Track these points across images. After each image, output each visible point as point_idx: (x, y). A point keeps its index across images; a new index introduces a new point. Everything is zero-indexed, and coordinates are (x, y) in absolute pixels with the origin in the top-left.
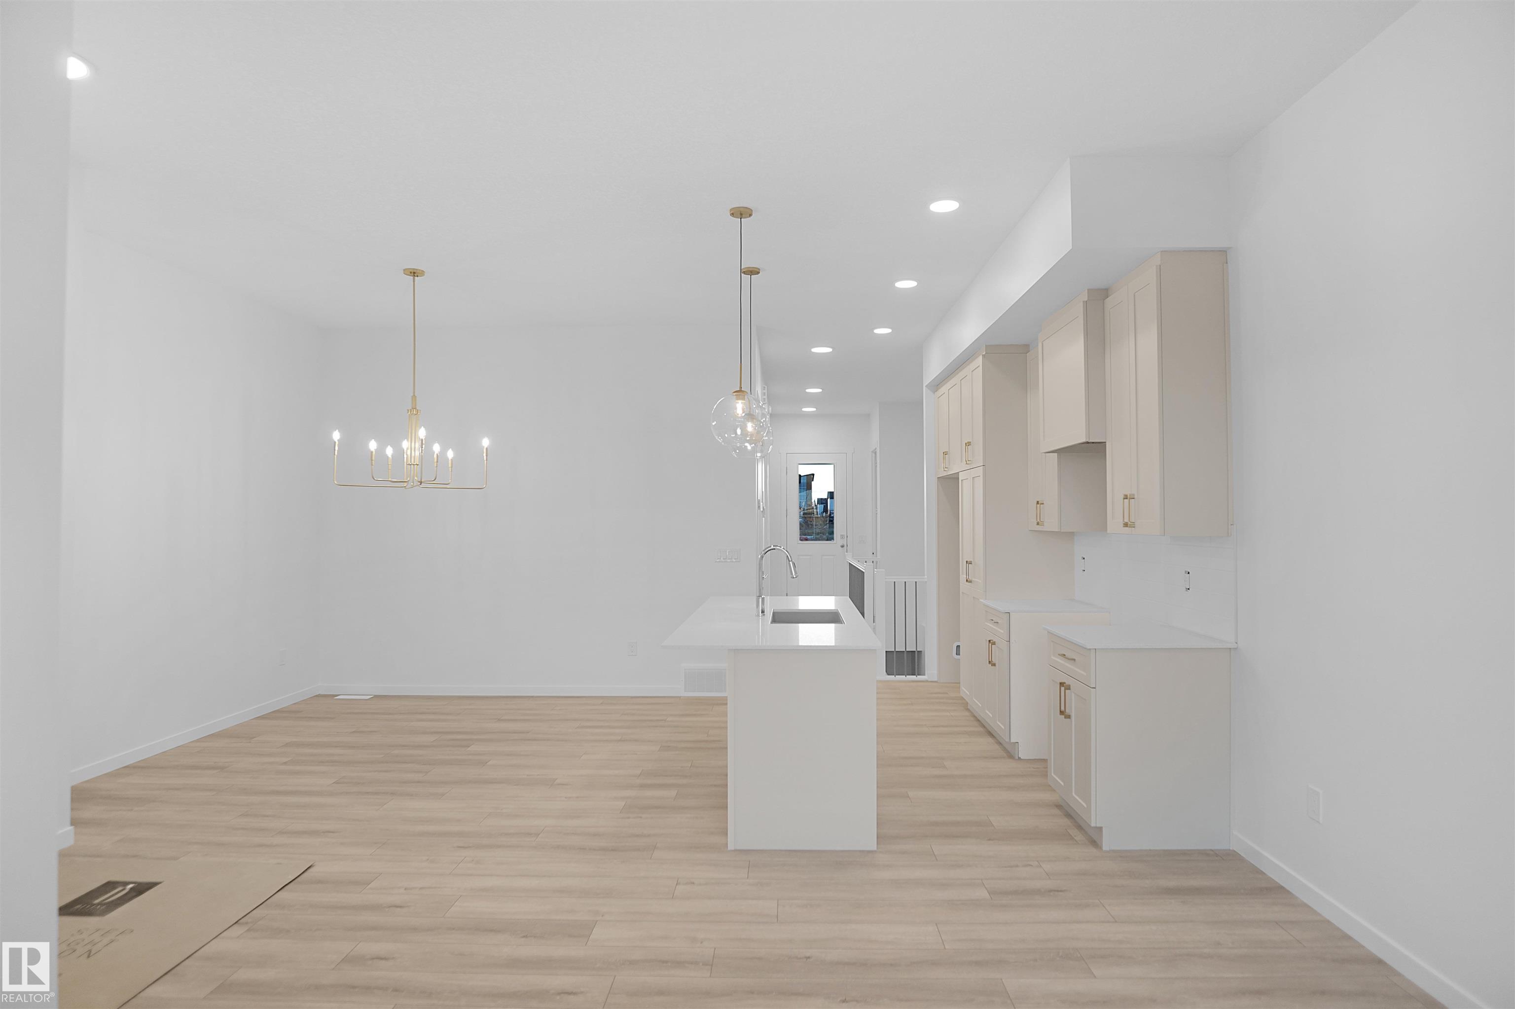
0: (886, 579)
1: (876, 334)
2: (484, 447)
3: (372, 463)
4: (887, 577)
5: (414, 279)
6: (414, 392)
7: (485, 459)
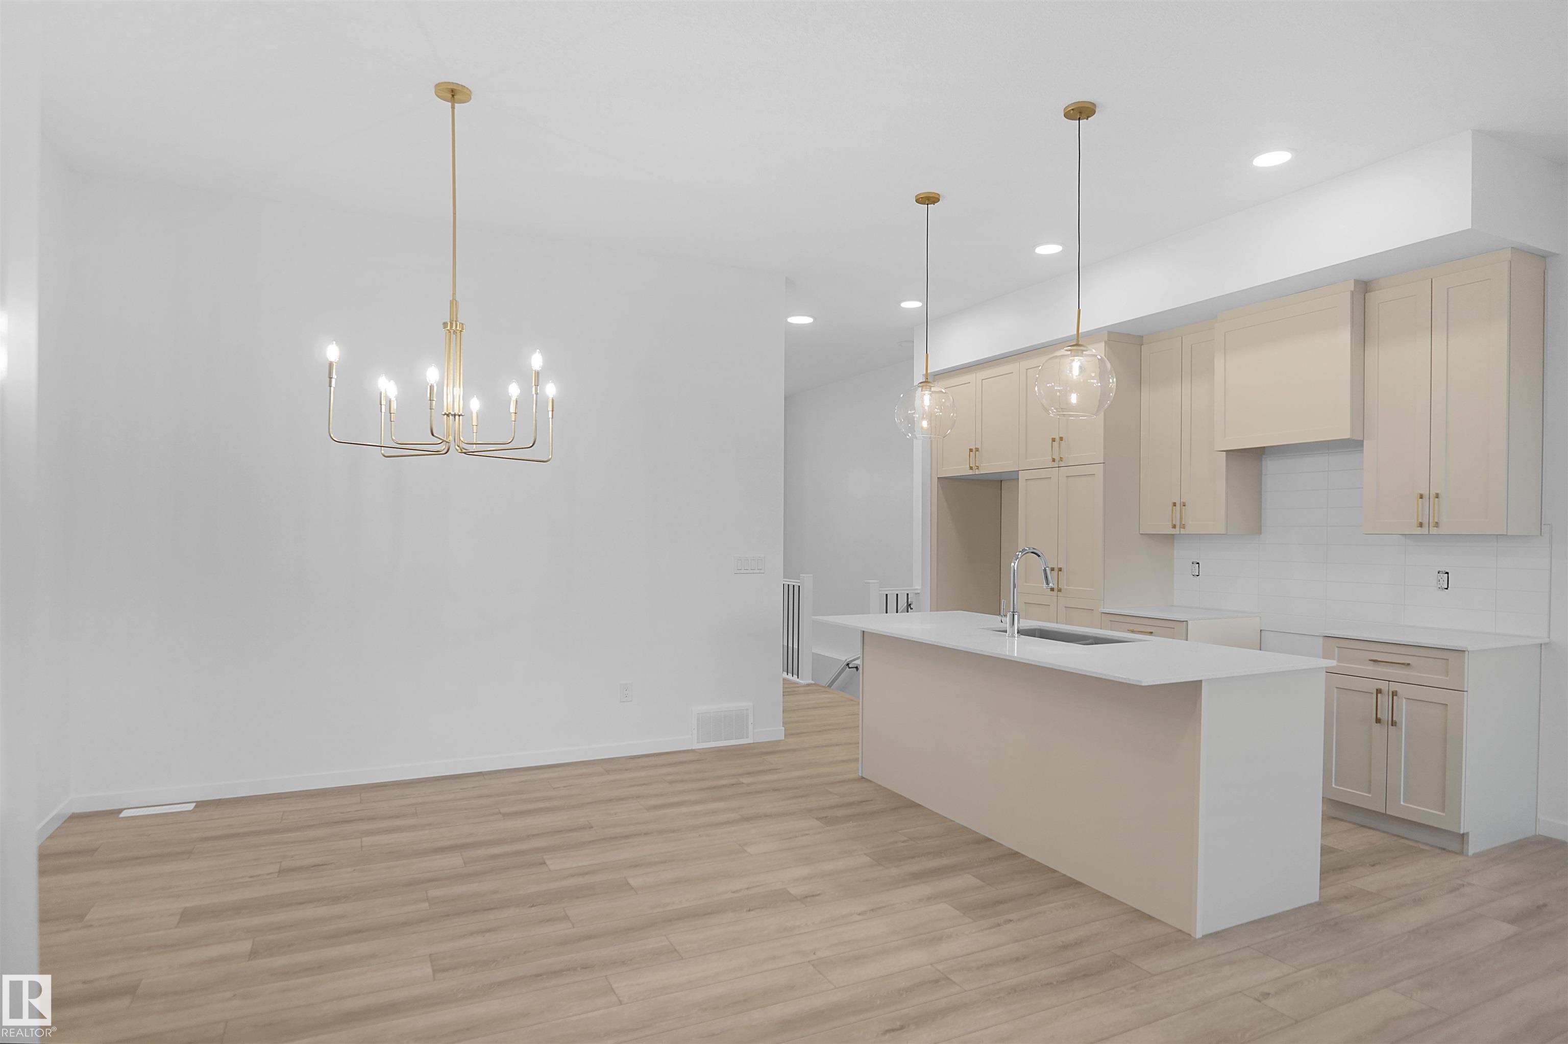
0: (880, 591)
1: (902, 308)
2: (548, 398)
3: (431, 404)
4: (881, 589)
5: (453, 108)
6: (454, 294)
7: (550, 416)
